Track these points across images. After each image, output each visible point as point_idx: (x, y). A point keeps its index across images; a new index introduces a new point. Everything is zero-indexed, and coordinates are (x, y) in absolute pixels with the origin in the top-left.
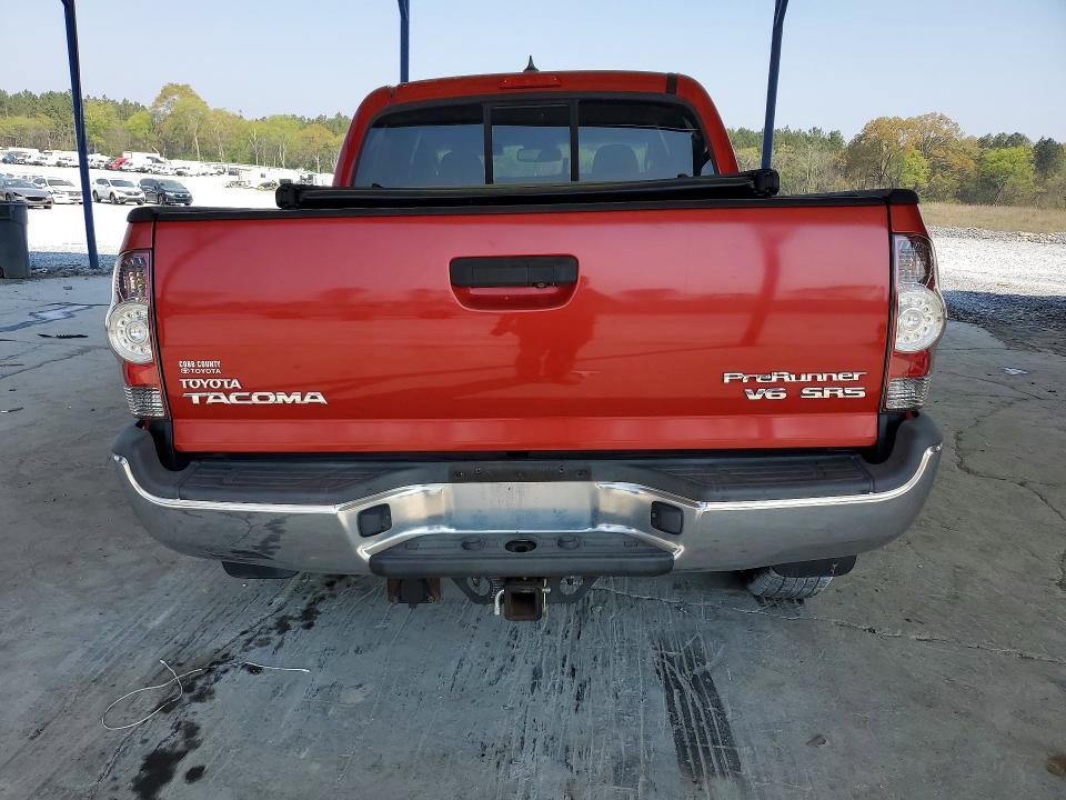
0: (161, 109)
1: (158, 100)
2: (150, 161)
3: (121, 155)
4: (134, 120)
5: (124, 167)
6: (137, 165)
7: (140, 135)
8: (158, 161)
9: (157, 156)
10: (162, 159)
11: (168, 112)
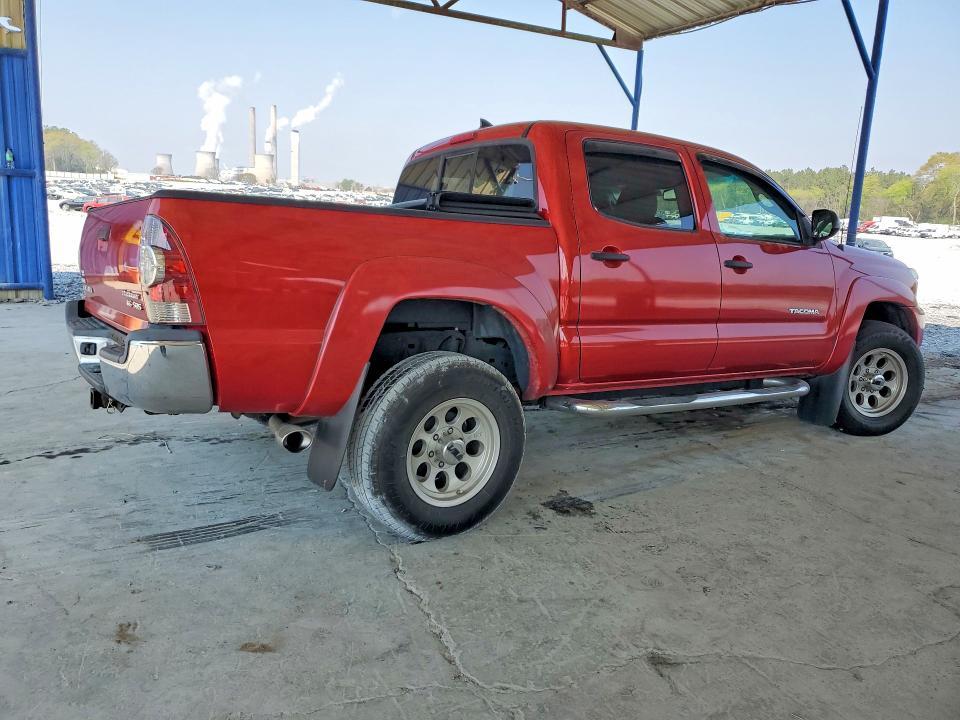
0: (925, 176)
1: (925, 168)
2: (897, 225)
3: (871, 219)
4: (896, 187)
5: (870, 229)
6: (883, 227)
7: (897, 201)
8: (905, 224)
9: (906, 219)
10: (911, 223)
11: (932, 179)
